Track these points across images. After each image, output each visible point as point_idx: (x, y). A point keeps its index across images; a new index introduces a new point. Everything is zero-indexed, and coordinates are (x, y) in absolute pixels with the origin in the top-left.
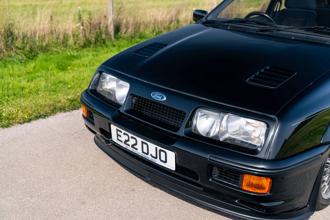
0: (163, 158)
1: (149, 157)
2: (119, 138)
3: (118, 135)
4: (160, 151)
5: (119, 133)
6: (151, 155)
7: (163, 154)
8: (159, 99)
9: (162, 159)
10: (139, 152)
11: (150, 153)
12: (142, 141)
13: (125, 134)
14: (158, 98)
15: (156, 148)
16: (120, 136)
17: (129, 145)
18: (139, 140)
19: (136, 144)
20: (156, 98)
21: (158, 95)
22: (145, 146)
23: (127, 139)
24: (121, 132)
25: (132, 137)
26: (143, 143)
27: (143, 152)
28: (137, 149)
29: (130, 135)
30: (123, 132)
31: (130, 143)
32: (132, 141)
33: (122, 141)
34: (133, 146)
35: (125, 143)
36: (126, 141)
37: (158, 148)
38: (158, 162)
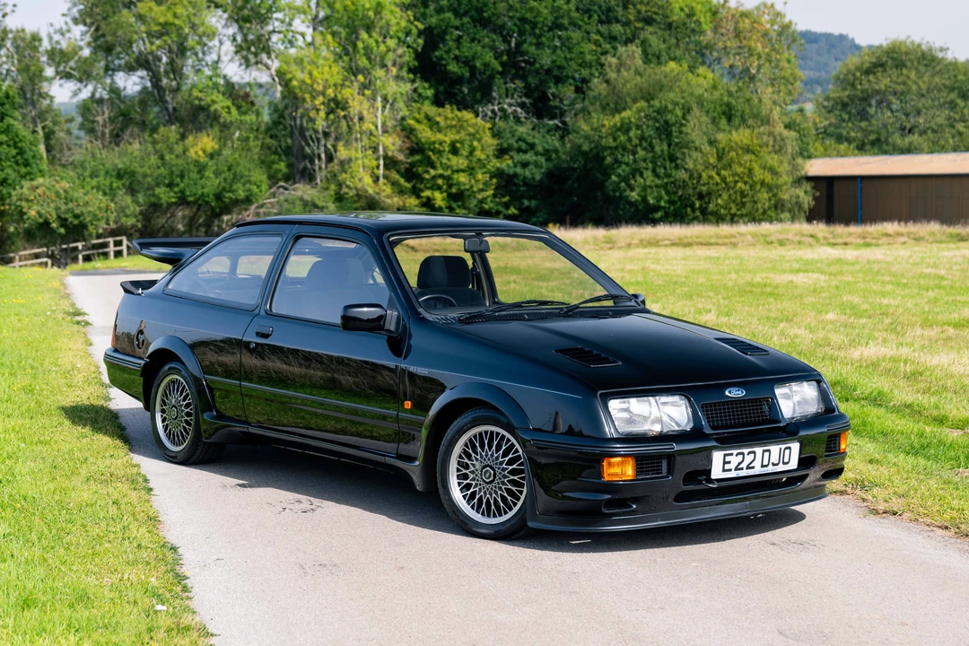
2: (727, 467)
3: (725, 463)
5: (728, 459)
10: (757, 469)
13: (736, 455)
16: (729, 462)
17: (742, 469)
23: (741, 460)
24: (732, 454)
25: (749, 454)
27: (762, 466)
28: (753, 467)
29: (746, 451)
31: (744, 465)
32: (749, 458)
33: (730, 470)
34: (748, 468)
35: (737, 469)
36: (739, 464)
37: (783, 447)
38: (781, 467)
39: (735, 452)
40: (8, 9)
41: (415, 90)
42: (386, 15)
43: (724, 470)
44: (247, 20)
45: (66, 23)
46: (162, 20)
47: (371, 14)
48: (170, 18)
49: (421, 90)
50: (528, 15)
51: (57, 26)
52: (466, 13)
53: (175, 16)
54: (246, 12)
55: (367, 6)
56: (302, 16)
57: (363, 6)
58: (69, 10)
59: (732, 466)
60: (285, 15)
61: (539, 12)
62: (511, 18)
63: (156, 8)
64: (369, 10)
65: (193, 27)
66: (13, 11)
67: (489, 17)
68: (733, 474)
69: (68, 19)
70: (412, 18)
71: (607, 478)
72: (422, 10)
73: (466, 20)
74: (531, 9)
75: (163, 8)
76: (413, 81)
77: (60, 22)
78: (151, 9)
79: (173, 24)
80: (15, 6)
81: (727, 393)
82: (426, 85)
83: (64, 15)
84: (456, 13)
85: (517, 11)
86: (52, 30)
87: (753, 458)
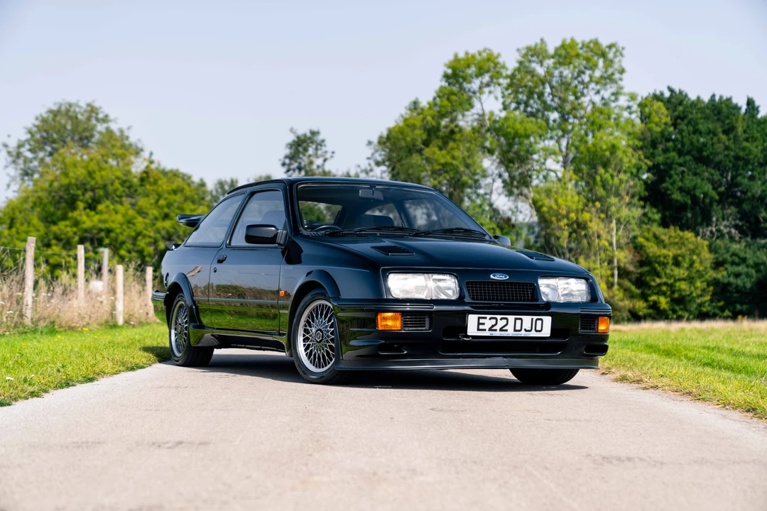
0: (539, 328)
1: (523, 334)
2: (481, 327)
3: (479, 324)
4: (537, 320)
5: (481, 321)
6: (525, 330)
9: (537, 329)
10: (510, 332)
11: (524, 328)
13: (490, 319)
15: (532, 319)
16: (483, 324)
17: (496, 330)
18: (511, 318)
19: (506, 325)
22: (518, 322)
23: (494, 323)
24: (486, 318)
25: (501, 319)
26: (515, 319)
27: (515, 330)
28: (506, 330)
29: (499, 317)
31: (497, 327)
32: (501, 323)
33: (485, 330)
34: (501, 330)
35: (490, 329)
36: (493, 326)
37: (535, 318)
38: (533, 334)
39: (489, 316)
40: (328, 155)
41: (645, 215)
42: (619, 154)
43: (478, 330)
44: (511, 161)
45: (370, 165)
46: (442, 161)
47: (607, 153)
48: (448, 159)
49: (650, 215)
50: (741, 154)
51: (363, 167)
52: (689, 153)
53: (453, 158)
54: (511, 155)
55: (604, 147)
56: (553, 157)
57: (601, 148)
58: (373, 154)
59: (487, 326)
60: (540, 156)
61: (750, 150)
62: (727, 156)
63: (438, 152)
64: (606, 150)
65: (467, 166)
66: (332, 157)
67: (708, 156)
68: (487, 333)
69: (372, 163)
70: (642, 157)
71: (380, 328)
72: (651, 150)
73: (688, 158)
74: (744, 149)
75: (444, 152)
76: (643, 207)
77: (365, 164)
78: (434, 153)
79: (451, 164)
80: (333, 153)
81: (492, 276)
82: (655, 210)
83: (368, 158)
84: (680, 153)
85: (732, 150)
86: (359, 170)
87: (505, 323)
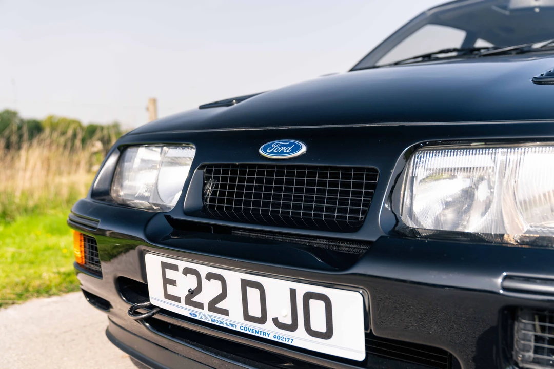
0: (319, 324)
1: (269, 331)
2: (171, 290)
3: (167, 282)
4: (308, 296)
5: (170, 274)
6: (275, 320)
7: (317, 307)
8: (286, 153)
9: (314, 327)
10: (235, 320)
11: (270, 316)
12: (242, 280)
13: (187, 271)
14: (282, 152)
15: (293, 292)
16: (173, 283)
17: (200, 306)
18: (234, 278)
19: (223, 296)
20: (278, 153)
21: (282, 146)
22: (253, 294)
23: (194, 286)
24: (175, 268)
25: (210, 276)
26: (245, 284)
27: (247, 317)
28: (225, 312)
29: (204, 270)
30: (181, 269)
31: (204, 297)
32: (211, 289)
33: (179, 299)
34: (212, 306)
35: (189, 300)
36: (192, 293)
37: (302, 289)
38: (300, 339)
39: (182, 264)
43: (167, 295)
59: (180, 292)
68: (184, 310)
81: (261, 151)
87: (220, 291)
